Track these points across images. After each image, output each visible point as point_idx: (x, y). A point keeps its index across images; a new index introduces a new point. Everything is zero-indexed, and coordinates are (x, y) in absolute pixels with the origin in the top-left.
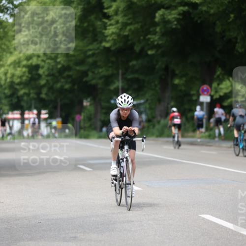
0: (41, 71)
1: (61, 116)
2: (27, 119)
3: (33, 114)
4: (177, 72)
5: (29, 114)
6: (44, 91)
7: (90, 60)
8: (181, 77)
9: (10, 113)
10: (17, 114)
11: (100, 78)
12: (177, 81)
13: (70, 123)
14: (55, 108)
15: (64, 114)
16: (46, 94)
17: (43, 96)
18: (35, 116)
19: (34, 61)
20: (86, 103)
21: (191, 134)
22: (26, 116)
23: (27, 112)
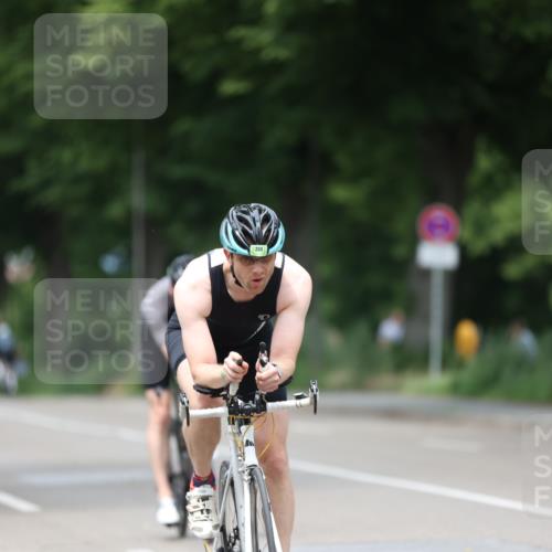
4: (343, 160)
8: (354, 178)
12: (340, 193)
20: (18, 268)
21: (386, 379)
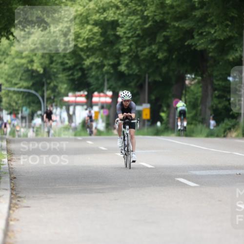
0: (120, 31)
1: (149, 102)
2: (96, 104)
3: (106, 96)
5: (100, 96)
6: (125, 60)
7: (198, 13)
9: (70, 94)
10: (81, 96)
11: (212, 42)
13: (163, 111)
14: (141, 87)
15: (153, 97)
16: (127, 66)
17: (123, 68)
18: (109, 100)
19: (111, 15)
22: (95, 99)
23: (96, 93)
